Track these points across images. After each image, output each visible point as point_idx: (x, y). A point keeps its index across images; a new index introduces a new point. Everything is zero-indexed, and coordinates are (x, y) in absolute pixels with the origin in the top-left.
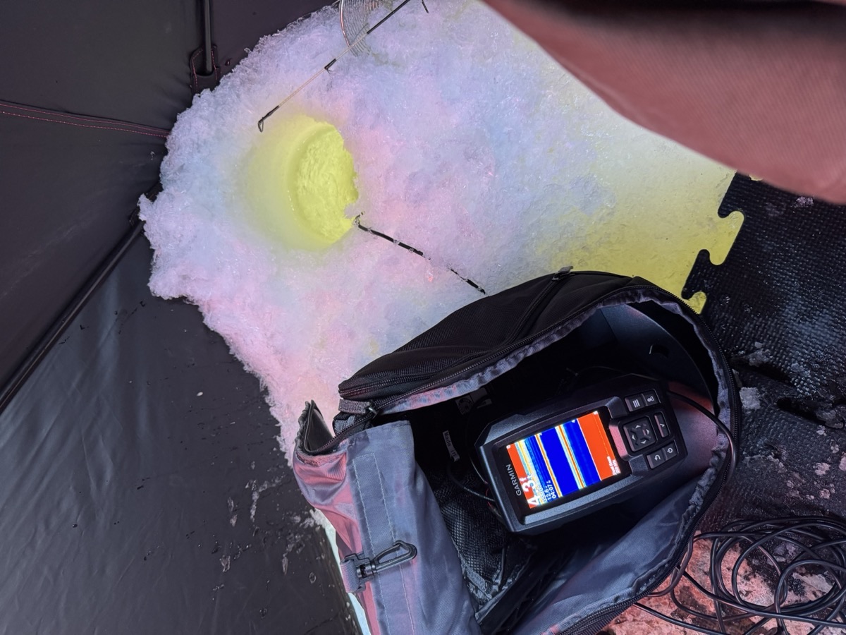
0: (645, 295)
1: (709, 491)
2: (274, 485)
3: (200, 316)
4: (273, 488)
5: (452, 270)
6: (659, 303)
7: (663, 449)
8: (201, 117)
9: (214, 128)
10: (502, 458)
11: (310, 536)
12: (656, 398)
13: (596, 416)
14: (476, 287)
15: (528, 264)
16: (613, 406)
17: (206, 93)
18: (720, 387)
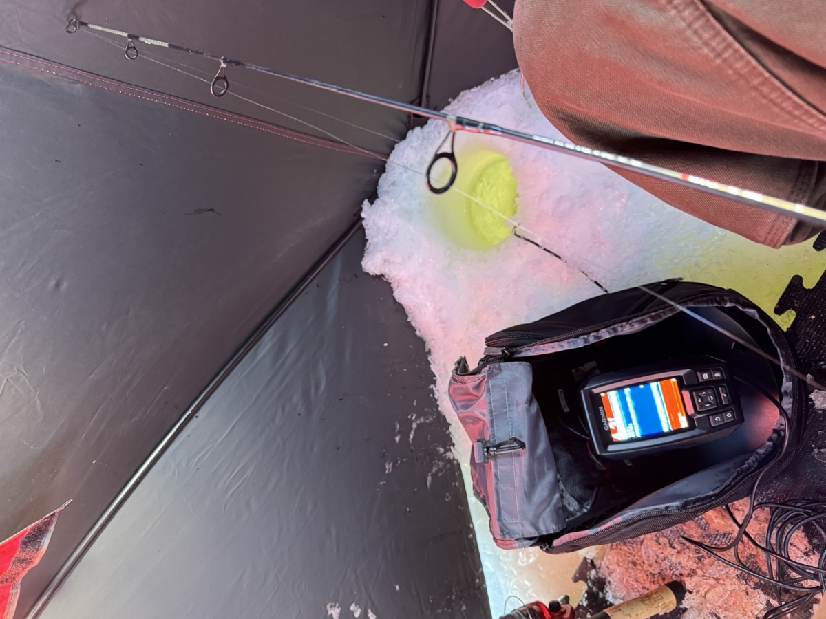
0: (731, 301)
1: (765, 458)
2: (428, 421)
3: (391, 290)
4: (427, 423)
5: (583, 272)
6: (741, 308)
7: (724, 414)
8: (412, 147)
9: (419, 156)
10: (597, 402)
11: (449, 466)
12: (722, 374)
13: (674, 382)
14: (602, 287)
15: (646, 274)
16: (686, 375)
17: (417, 129)
18: (784, 379)
